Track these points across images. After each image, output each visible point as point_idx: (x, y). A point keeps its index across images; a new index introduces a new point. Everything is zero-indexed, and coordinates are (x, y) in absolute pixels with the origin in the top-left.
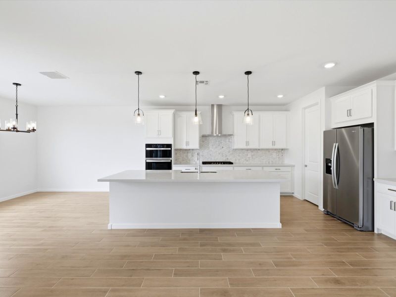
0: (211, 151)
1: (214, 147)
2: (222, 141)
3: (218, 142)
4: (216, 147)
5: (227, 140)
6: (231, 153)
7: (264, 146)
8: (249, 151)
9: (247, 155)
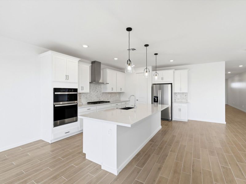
0: (92, 94)
1: (93, 91)
2: (97, 87)
3: (95, 88)
4: (94, 92)
5: (100, 87)
6: (101, 95)
7: (114, 91)
8: (109, 94)
9: (108, 96)
